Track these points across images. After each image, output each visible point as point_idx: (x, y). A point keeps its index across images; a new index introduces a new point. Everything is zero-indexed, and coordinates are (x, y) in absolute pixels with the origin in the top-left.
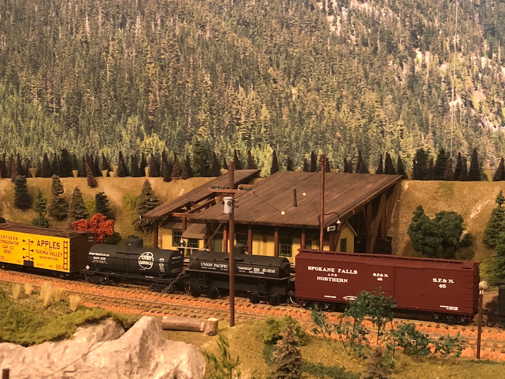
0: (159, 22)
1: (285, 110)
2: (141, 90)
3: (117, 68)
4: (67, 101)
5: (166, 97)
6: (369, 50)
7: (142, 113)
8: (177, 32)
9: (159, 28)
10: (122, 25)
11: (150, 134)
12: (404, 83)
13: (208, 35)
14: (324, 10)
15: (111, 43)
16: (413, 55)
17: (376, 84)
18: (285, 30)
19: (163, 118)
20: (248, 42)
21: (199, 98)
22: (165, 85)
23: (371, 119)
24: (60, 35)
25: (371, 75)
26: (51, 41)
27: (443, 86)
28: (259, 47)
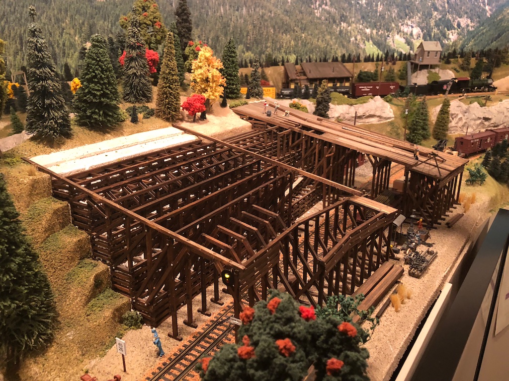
0: (253, 10)
1: (300, 42)
2: (245, 35)
3: (235, 27)
4: (212, 40)
5: (255, 37)
6: (328, 22)
7: (244, 44)
8: (261, 14)
9: (253, 12)
10: (237, 10)
11: (247, 51)
12: (338, 33)
13: (273, 15)
14: (314, 8)
15: (233, 17)
16: (341, 24)
17: (330, 33)
18: (301, 14)
19: (253, 46)
20: (288, 18)
21: (268, 38)
22: (255, 33)
23: (328, 45)
24: (210, 13)
25: (328, 30)
26: (205, 16)
27: (349, 34)
28: (292, 20)
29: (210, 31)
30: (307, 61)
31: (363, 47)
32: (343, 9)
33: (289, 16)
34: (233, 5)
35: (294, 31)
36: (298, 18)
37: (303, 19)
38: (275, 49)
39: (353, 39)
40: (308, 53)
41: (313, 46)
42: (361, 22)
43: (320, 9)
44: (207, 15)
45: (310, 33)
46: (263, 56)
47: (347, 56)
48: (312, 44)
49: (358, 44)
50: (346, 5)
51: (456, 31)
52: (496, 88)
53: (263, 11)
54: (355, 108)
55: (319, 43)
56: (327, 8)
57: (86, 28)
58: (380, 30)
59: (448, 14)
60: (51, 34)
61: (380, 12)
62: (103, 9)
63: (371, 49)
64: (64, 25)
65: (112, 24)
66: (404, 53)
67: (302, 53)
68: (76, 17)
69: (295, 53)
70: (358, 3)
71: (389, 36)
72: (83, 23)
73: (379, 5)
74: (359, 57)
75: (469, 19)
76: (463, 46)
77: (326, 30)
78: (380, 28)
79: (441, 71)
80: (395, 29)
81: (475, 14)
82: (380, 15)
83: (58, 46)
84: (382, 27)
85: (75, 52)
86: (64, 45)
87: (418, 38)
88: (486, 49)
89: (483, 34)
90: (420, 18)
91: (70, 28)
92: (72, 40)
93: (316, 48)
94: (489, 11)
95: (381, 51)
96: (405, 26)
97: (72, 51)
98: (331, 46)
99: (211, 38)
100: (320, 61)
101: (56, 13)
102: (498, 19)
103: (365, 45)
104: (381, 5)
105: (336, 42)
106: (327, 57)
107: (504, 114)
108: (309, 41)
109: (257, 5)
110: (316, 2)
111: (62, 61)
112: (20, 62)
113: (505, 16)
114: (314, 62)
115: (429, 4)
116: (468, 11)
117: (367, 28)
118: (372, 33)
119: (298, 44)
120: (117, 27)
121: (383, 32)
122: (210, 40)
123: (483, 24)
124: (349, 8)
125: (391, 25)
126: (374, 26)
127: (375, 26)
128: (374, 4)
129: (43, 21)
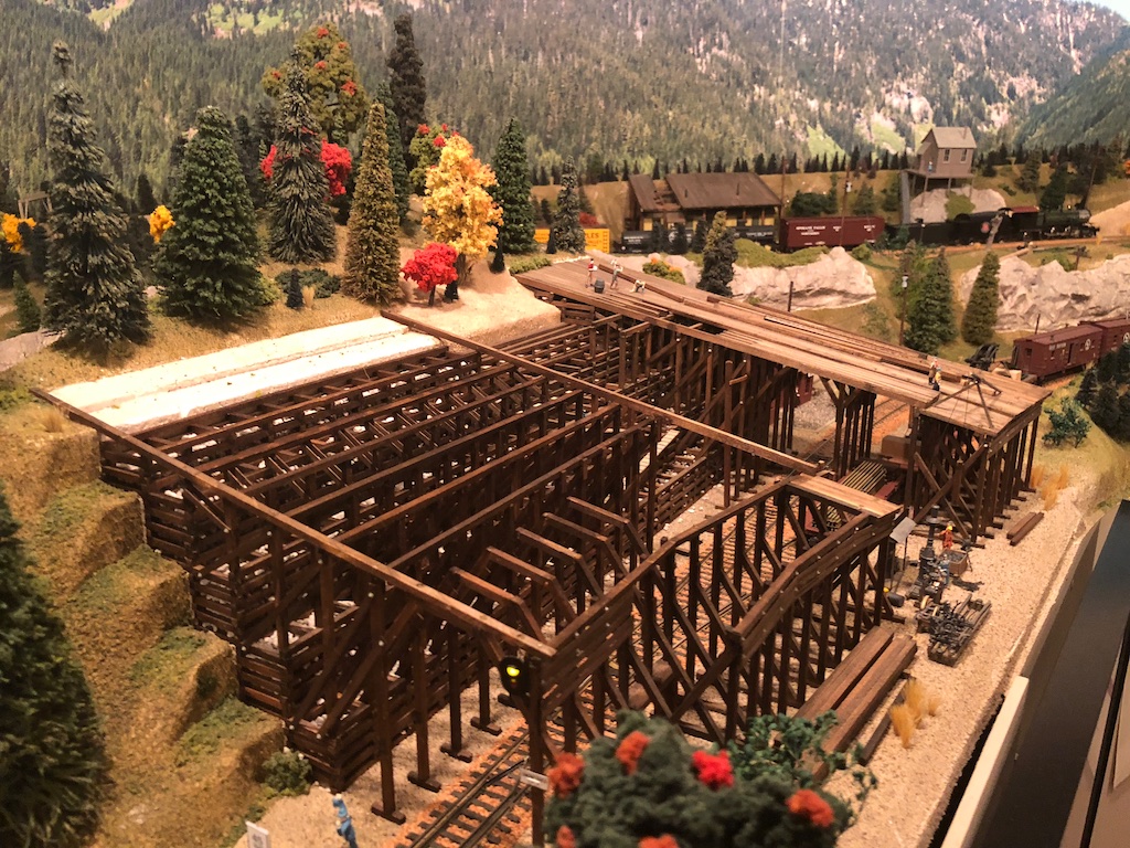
0: (559, 57)
1: (663, 128)
2: (542, 114)
3: (519, 95)
4: (468, 123)
5: (564, 119)
6: (724, 84)
7: (540, 134)
8: (576, 66)
9: (559, 62)
10: (525, 58)
11: (547, 150)
12: (747, 108)
13: (603, 69)
14: (694, 54)
15: (515, 74)
16: (753, 89)
17: (729, 109)
18: (665, 68)
19: (560, 137)
20: (636, 76)
21: (593, 120)
22: (563, 109)
23: (725, 134)
24: (463, 65)
25: (726, 102)
26: (454, 70)
27: (772, 110)
28: (645, 80)
29: (464, 105)
30: (679, 171)
31: (802, 140)
32: (758, 56)
33: (640, 72)
34: (516, 45)
35: (650, 103)
36: (660, 75)
37: (669, 78)
38: (608, 145)
39: (779, 122)
40: (681, 153)
41: (692, 137)
42: (798, 85)
43: (708, 56)
44: (458, 69)
45: (685, 108)
46: (583, 160)
47: (766, 158)
48: (690, 134)
49: (793, 134)
50: (765, 48)
51: (1006, 105)
52: (1098, 230)
53: (583, 59)
54: (788, 273)
55: (705, 132)
56: (723, 53)
57: (188, 98)
58: (841, 103)
59: (987, 68)
60: (109, 110)
61: (838, 64)
62: (229, 56)
63: (821, 144)
64: (138, 90)
65: (246, 88)
66: (893, 152)
67: (669, 154)
68: (167, 74)
69: (652, 152)
70: (791, 44)
71: (859, 116)
72: (182, 87)
73: (837, 49)
74: (793, 162)
75: (1034, 79)
76: (1022, 138)
77: (720, 101)
78: (841, 98)
79: (975, 191)
80: (872, 101)
81: (1048, 67)
82: (839, 70)
83: (124, 138)
84: (844, 97)
85: (162, 151)
86: (138, 134)
87: (922, 120)
88: (1072, 145)
89: (1065, 111)
90: (926, 77)
91: (152, 98)
92: (156, 124)
93: (698, 141)
94: (1078, 63)
95: (842, 148)
96: (893, 93)
97: (156, 147)
98: (732, 137)
99: (466, 119)
100: (709, 170)
101: (121, 64)
102: (1099, 78)
103: (807, 136)
104: (840, 48)
105: (744, 127)
106: (724, 162)
107: (1117, 287)
108: (685, 125)
109: (569, 46)
110: (699, 40)
111: (133, 170)
112: (40, 172)
113: (1113, 73)
114: (694, 172)
115: (947, 46)
116: (1032, 61)
117: (812, 99)
118: (821, 108)
119: (660, 132)
120: (258, 94)
121: (845, 107)
122: (463, 124)
123: (1066, 89)
124: (771, 54)
125: (864, 93)
126: (826, 94)
127: (830, 94)
128: (826, 45)
129: (92, 81)
